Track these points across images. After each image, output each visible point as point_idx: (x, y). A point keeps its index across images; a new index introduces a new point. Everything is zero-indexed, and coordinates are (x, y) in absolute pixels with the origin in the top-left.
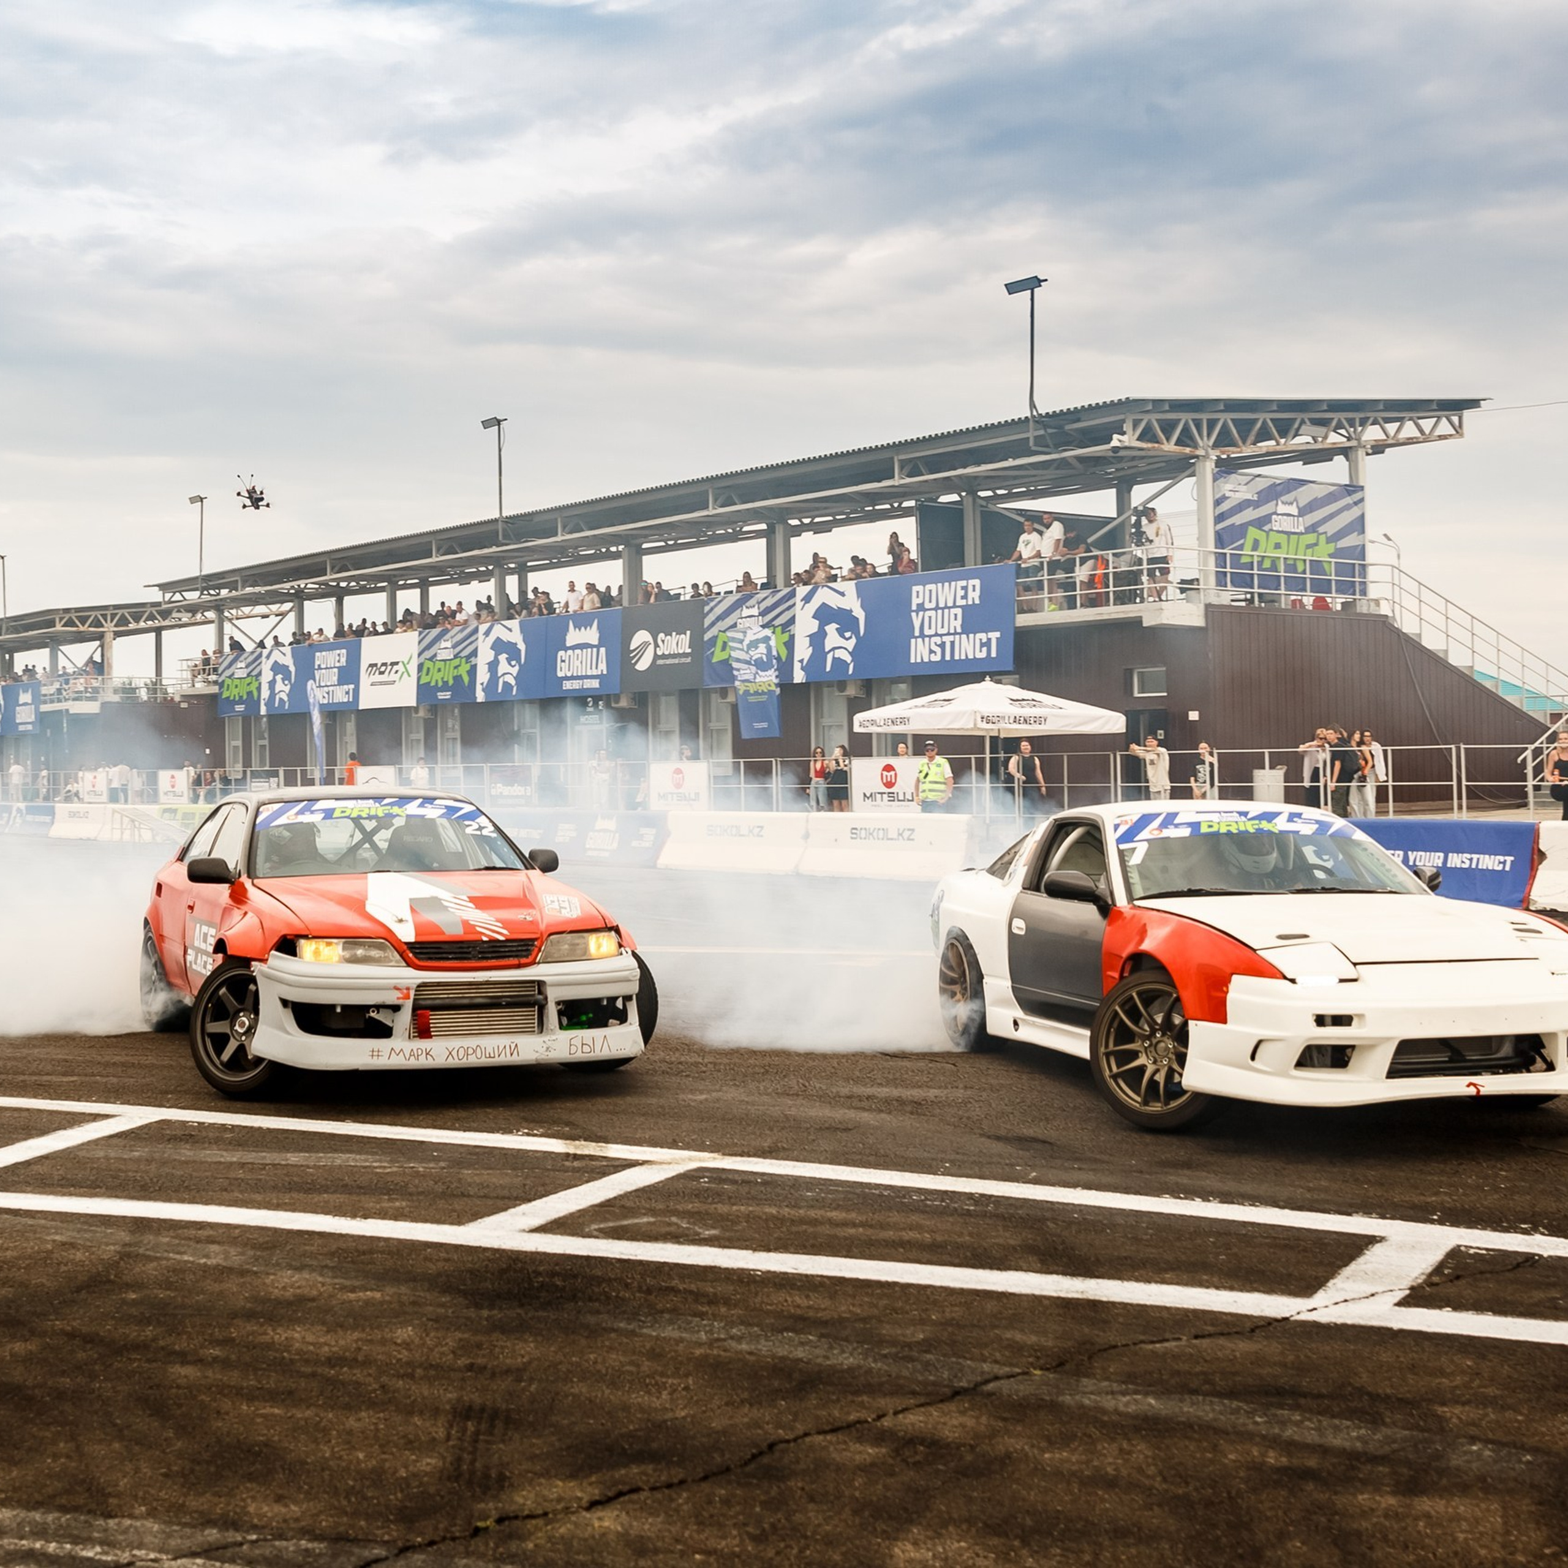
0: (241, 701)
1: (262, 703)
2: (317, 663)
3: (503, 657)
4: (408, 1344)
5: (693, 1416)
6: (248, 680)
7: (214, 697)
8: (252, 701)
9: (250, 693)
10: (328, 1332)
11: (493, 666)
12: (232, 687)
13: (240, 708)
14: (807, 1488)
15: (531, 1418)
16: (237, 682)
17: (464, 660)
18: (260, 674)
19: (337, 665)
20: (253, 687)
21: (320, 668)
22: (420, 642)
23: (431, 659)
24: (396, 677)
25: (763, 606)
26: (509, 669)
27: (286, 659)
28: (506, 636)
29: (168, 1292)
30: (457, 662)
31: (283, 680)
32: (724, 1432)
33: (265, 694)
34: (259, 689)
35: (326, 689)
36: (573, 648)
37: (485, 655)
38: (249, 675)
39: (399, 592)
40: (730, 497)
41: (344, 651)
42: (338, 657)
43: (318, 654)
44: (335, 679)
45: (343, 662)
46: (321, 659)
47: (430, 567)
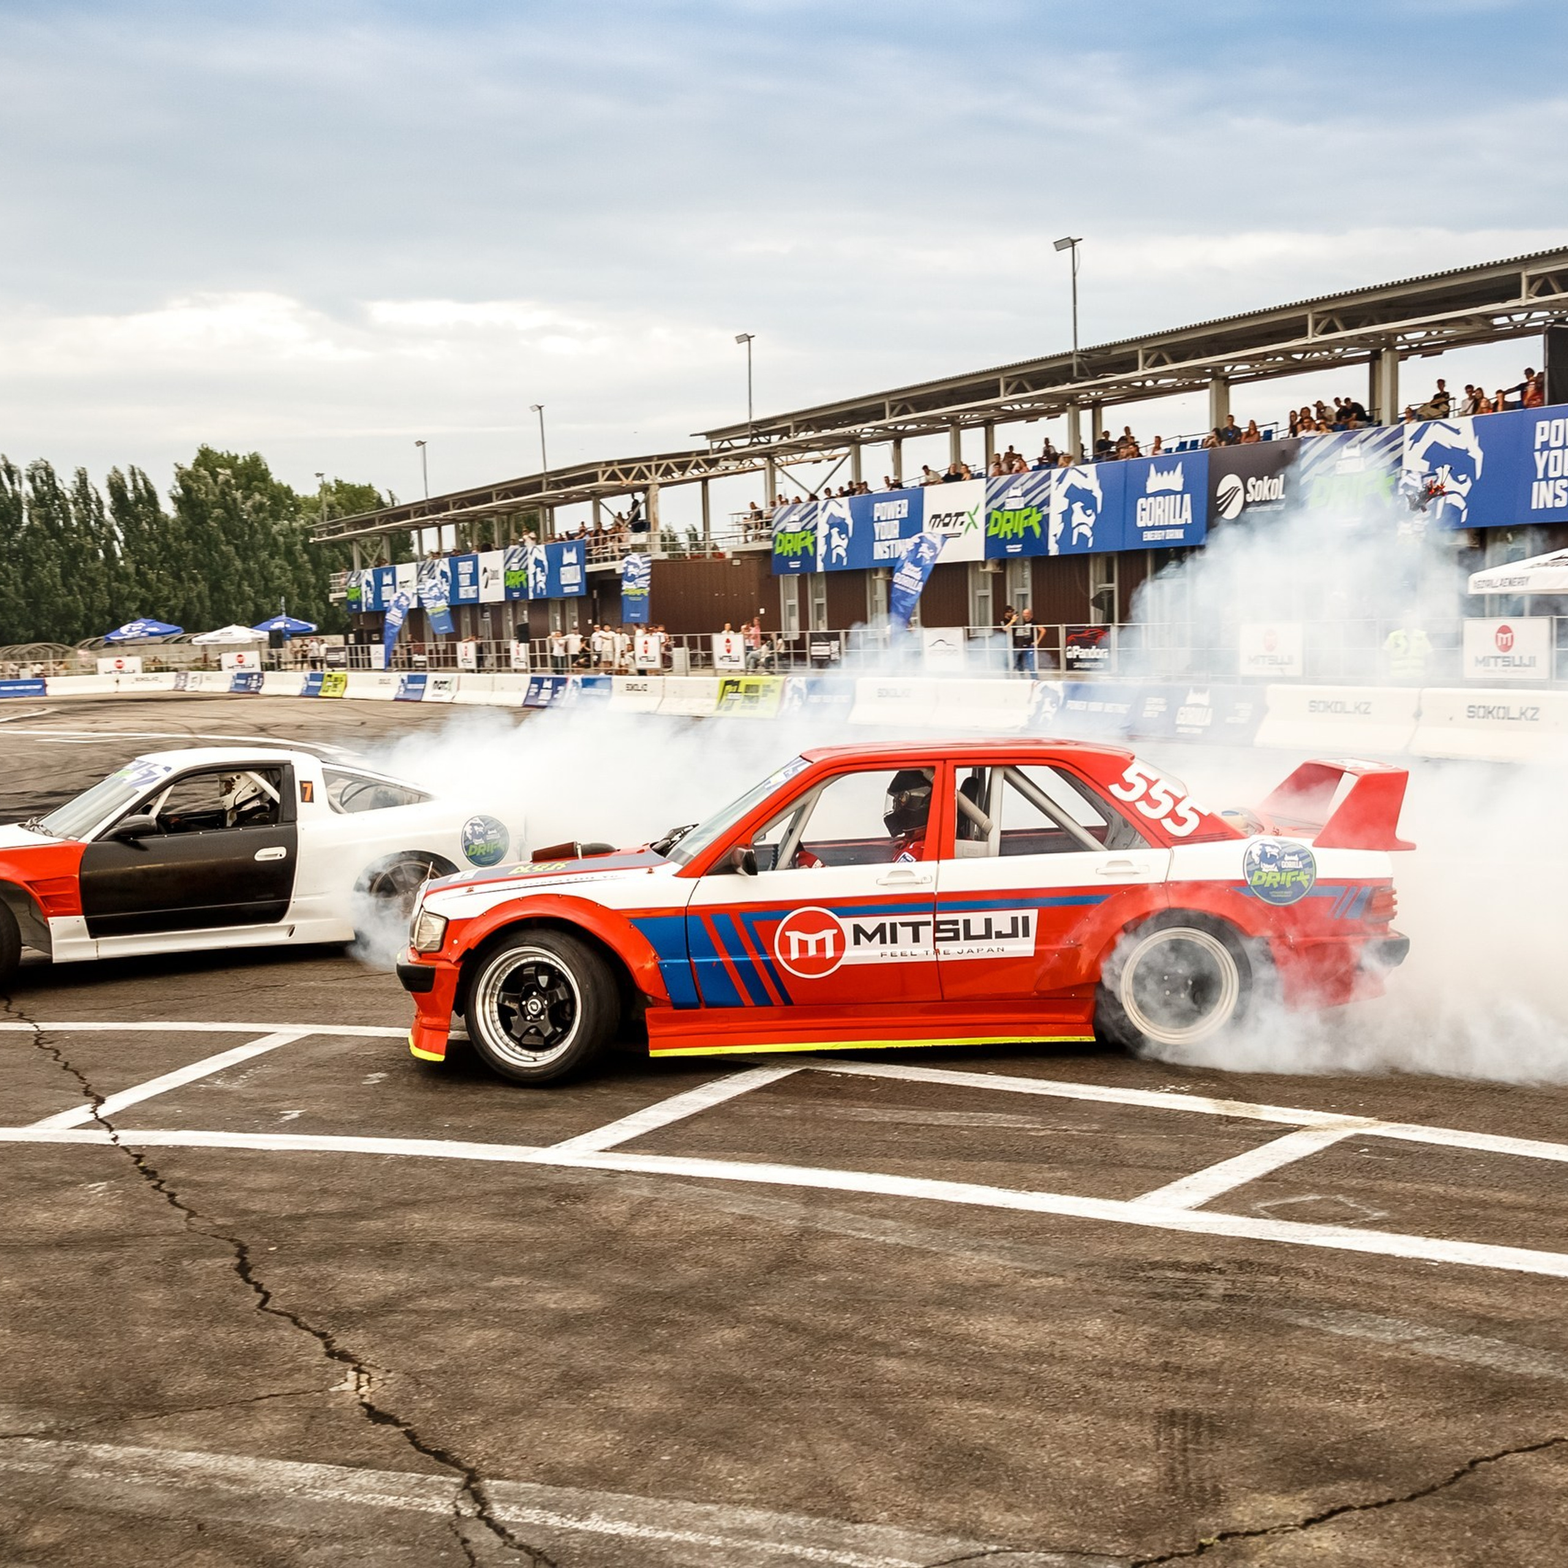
0: (795, 557)
1: (819, 559)
2: (876, 515)
3: (1077, 506)
4: (1100, 1339)
5: (1392, 1428)
6: (803, 534)
7: (768, 553)
8: (807, 557)
9: (805, 549)
10: (1019, 1323)
11: (1067, 515)
12: (785, 542)
13: (795, 565)
14: (1514, 1513)
16: (789, 537)
17: (1035, 510)
18: (815, 527)
19: (898, 516)
20: (808, 543)
21: (879, 520)
22: (987, 490)
23: (999, 509)
24: (961, 529)
25: (1368, 445)
26: (1085, 519)
27: (842, 509)
28: (1081, 483)
29: (856, 1275)
30: (1027, 512)
31: (840, 533)
32: (1424, 1447)
33: (822, 549)
34: (815, 544)
35: (887, 543)
36: (1156, 494)
37: (1058, 503)
38: (803, 529)
39: (963, 432)
40: (1331, 322)
41: (905, 502)
42: (899, 509)
43: (877, 505)
44: (896, 533)
45: (904, 513)
46: (880, 510)
47: (997, 407)
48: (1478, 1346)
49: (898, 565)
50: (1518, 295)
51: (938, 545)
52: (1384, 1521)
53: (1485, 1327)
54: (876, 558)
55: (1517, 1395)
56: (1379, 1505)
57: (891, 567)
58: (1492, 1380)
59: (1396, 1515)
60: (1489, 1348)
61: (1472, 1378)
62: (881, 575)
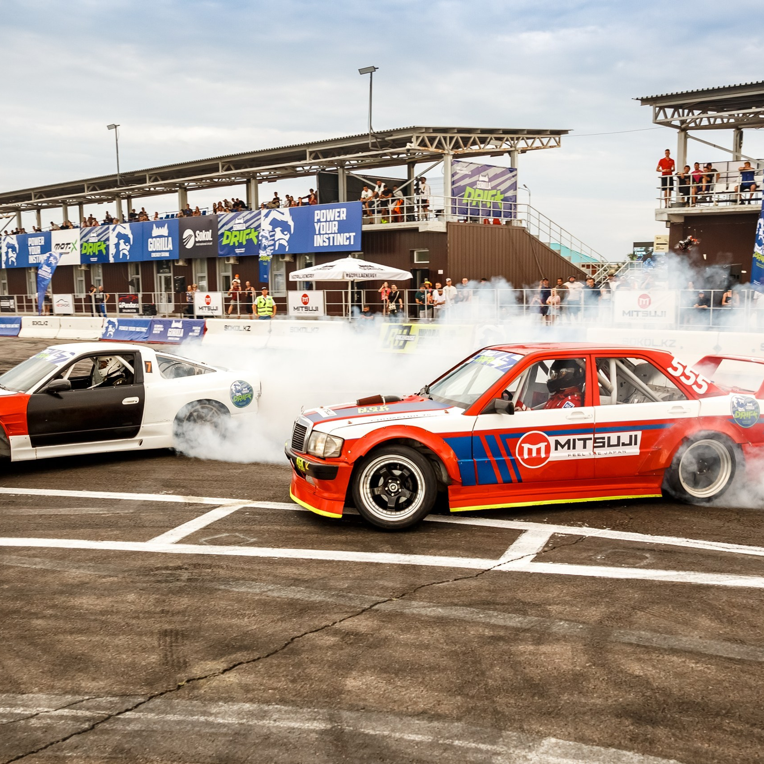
1: (3, 263)
2: (29, 243)
3: (122, 241)
4: (133, 602)
10: (98, 598)
11: (117, 245)
14: (309, 658)
15: (192, 634)
17: (102, 243)
19: (40, 244)
21: (31, 246)
22: (81, 233)
23: (87, 242)
24: (69, 250)
25: (246, 219)
26: (125, 247)
27: (13, 240)
28: (123, 231)
29: (22, 584)
30: (99, 243)
31: (12, 251)
32: (273, 635)
33: (4, 258)
35: (35, 256)
36: (156, 237)
37: (113, 240)
39: (69, 208)
40: (229, 166)
41: (43, 238)
42: (40, 241)
43: (29, 239)
44: (39, 251)
45: (43, 243)
46: (31, 241)
47: (84, 197)
48: (294, 590)
49: (40, 266)
50: (305, 159)
51: (58, 257)
52: (256, 667)
53: (297, 583)
54: (30, 262)
55: (310, 609)
56: (254, 660)
57: (37, 267)
58: (300, 604)
59: (261, 664)
60: (299, 591)
61: (292, 604)
62: (33, 270)
